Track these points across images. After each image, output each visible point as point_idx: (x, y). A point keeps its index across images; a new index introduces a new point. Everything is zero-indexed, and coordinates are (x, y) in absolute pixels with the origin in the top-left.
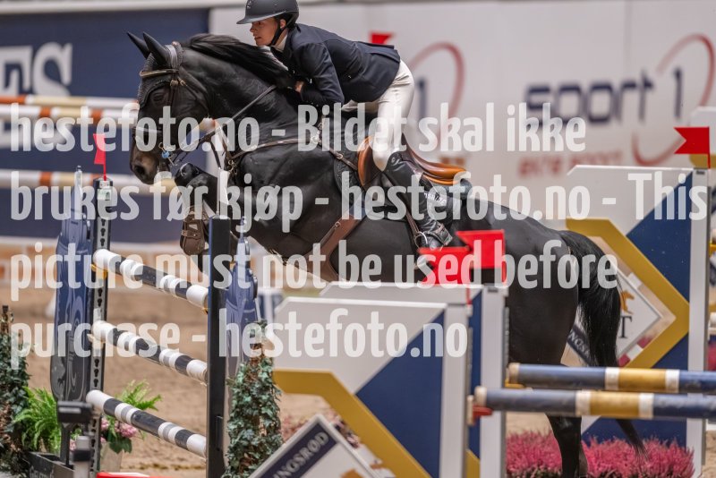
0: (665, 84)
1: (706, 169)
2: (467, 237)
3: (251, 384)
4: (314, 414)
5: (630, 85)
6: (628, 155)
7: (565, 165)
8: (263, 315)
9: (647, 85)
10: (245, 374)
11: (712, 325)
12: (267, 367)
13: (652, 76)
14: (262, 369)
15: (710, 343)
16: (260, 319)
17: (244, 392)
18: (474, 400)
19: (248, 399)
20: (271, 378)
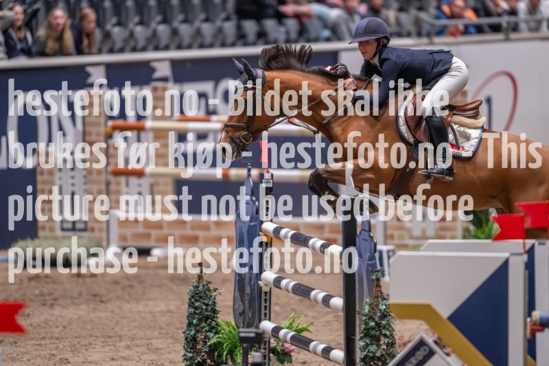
3: (374, 313)
4: (419, 333)
8: (381, 265)
10: (370, 306)
12: (385, 301)
14: (381, 302)
17: (369, 319)
18: (531, 321)
19: (373, 324)
20: (388, 309)
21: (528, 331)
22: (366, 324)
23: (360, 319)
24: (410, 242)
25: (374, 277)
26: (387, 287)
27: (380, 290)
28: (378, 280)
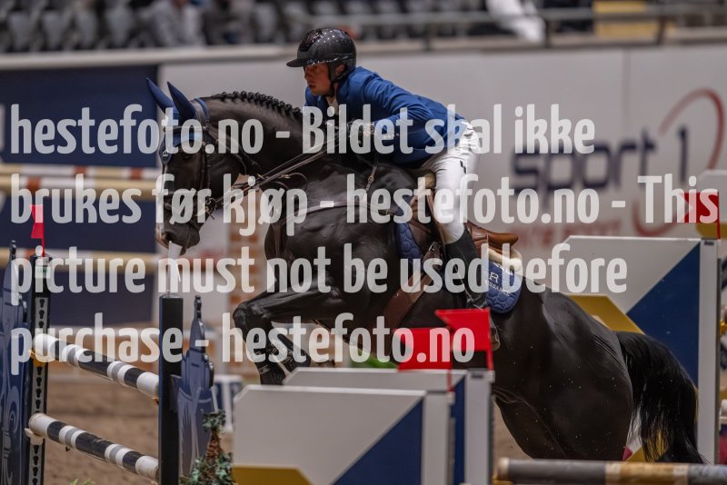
0: (668, 146)
1: (716, 239)
2: (448, 316)
3: (208, 482)
5: (628, 147)
6: (627, 223)
7: (558, 235)
8: (220, 405)
9: (649, 146)
10: (201, 471)
11: (724, 414)
12: (226, 463)
13: (654, 135)
14: (219, 465)
15: (721, 433)
16: (216, 410)
20: (229, 475)
25: (208, 425)
26: (229, 440)
27: (218, 446)
28: (215, 429)
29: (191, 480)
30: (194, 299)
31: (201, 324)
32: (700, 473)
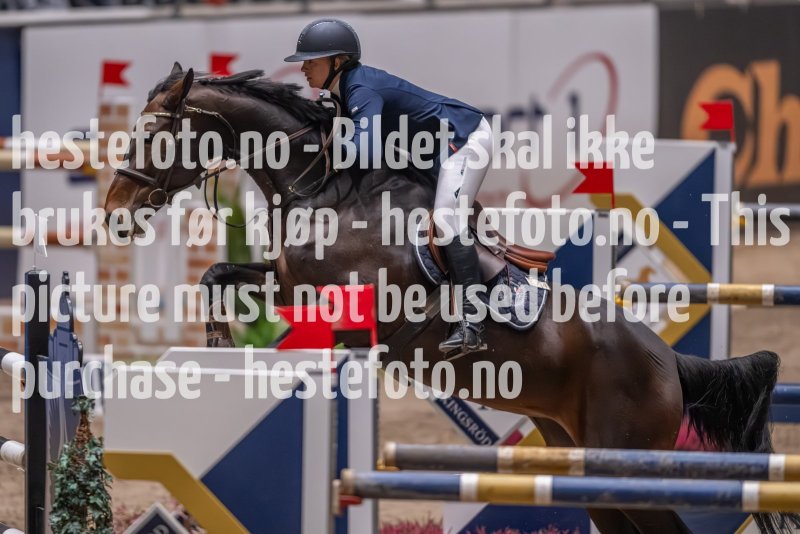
1: (610, 210)
3: (77, 468)
4: (152, 503)
5: (516, 114)
9: (538, 113)
10: (69, 456)
12: (96, 448)
13: (544, 102)
14: (89, 451)
17: (68, 478)
18: (341, 486)
19: (74, 486)
20: (100, 461)
21: (336, 503)
22: (63, 486)
23: (54, 479)
24: (137, 349)
25: (78, 408)
26: (100, 424)
27: (88, 430)
28: (84, 412)
29: (59, 466)
30: (61, 275)
31: (69, 302)
32: (597, 457)
